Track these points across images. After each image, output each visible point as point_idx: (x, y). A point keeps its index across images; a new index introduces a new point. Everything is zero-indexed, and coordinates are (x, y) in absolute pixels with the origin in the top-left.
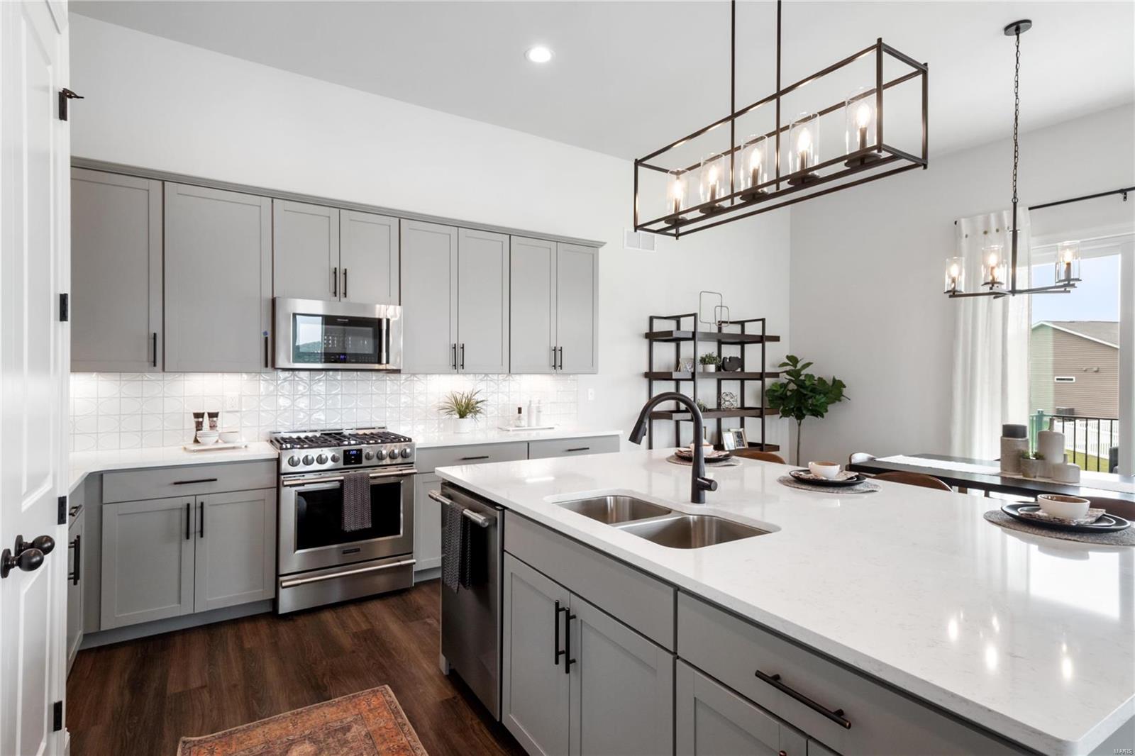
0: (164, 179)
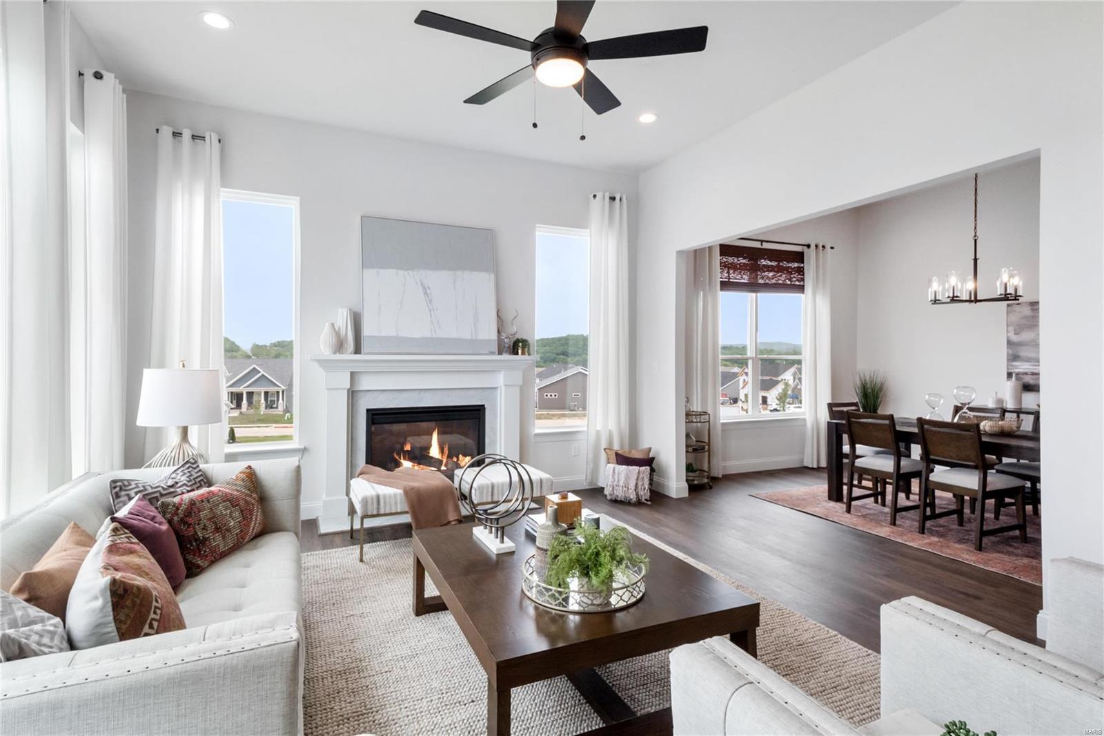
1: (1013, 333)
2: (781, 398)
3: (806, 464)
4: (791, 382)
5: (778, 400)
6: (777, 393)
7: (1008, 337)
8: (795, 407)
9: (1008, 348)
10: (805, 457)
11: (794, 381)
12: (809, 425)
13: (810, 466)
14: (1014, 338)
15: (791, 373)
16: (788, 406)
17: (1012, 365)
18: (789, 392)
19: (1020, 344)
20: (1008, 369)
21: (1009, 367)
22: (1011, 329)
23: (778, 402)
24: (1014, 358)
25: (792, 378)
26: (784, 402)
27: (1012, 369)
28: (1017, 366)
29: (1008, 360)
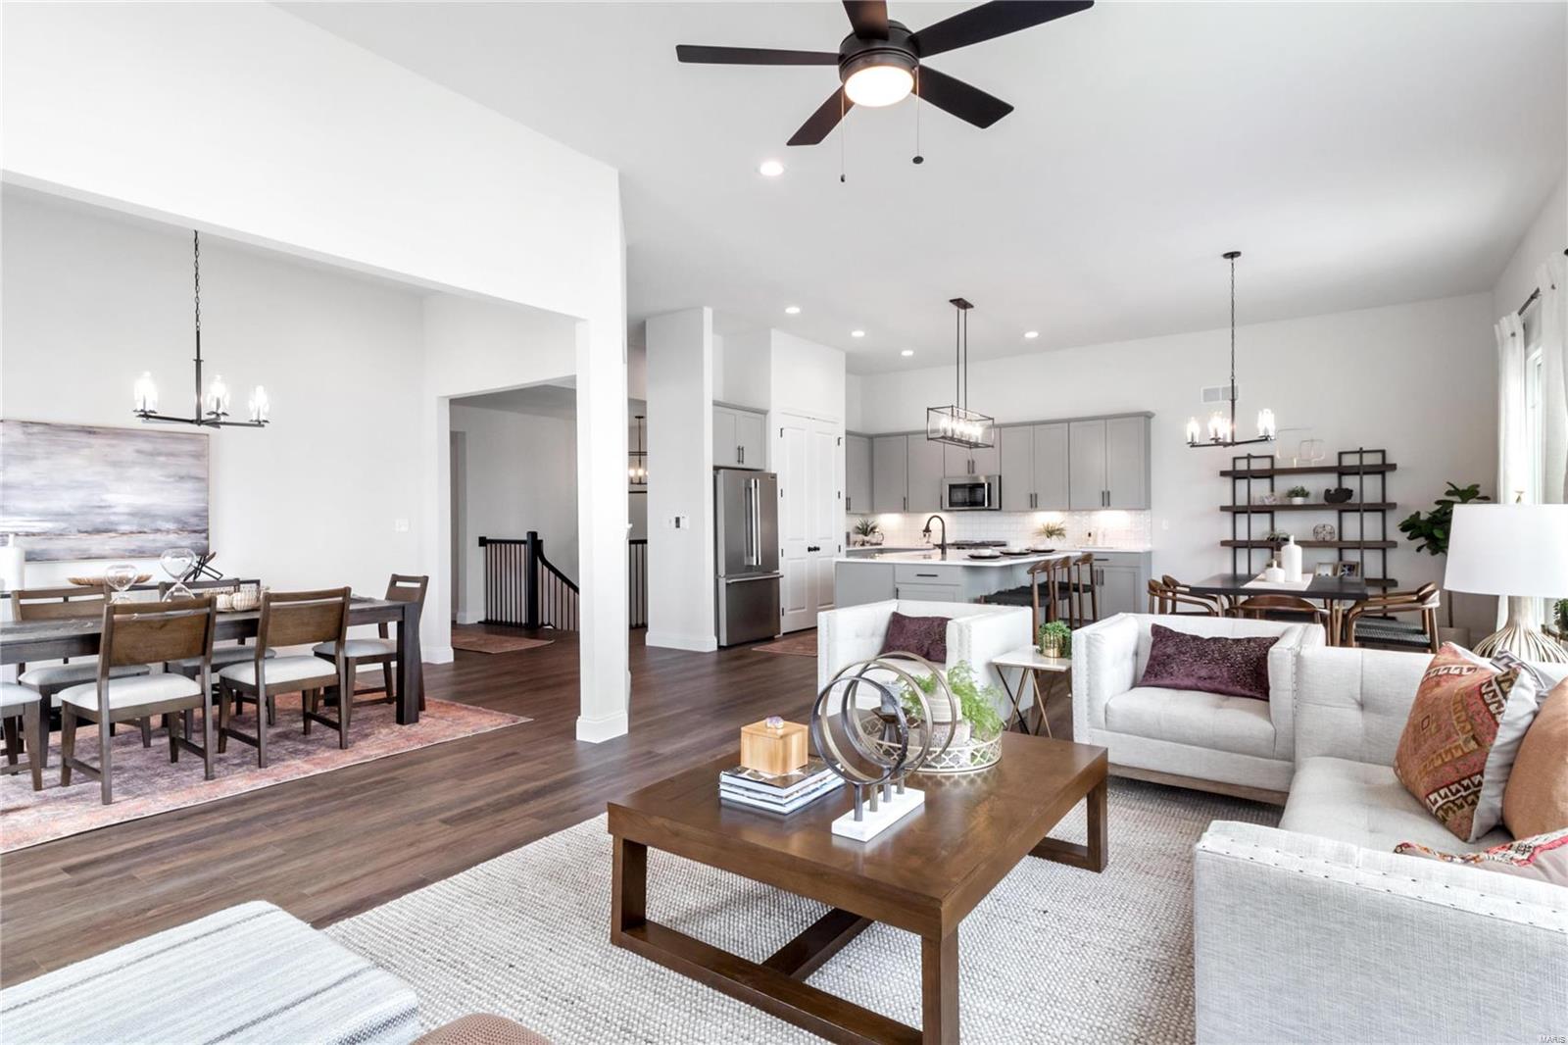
0: (907, 434)
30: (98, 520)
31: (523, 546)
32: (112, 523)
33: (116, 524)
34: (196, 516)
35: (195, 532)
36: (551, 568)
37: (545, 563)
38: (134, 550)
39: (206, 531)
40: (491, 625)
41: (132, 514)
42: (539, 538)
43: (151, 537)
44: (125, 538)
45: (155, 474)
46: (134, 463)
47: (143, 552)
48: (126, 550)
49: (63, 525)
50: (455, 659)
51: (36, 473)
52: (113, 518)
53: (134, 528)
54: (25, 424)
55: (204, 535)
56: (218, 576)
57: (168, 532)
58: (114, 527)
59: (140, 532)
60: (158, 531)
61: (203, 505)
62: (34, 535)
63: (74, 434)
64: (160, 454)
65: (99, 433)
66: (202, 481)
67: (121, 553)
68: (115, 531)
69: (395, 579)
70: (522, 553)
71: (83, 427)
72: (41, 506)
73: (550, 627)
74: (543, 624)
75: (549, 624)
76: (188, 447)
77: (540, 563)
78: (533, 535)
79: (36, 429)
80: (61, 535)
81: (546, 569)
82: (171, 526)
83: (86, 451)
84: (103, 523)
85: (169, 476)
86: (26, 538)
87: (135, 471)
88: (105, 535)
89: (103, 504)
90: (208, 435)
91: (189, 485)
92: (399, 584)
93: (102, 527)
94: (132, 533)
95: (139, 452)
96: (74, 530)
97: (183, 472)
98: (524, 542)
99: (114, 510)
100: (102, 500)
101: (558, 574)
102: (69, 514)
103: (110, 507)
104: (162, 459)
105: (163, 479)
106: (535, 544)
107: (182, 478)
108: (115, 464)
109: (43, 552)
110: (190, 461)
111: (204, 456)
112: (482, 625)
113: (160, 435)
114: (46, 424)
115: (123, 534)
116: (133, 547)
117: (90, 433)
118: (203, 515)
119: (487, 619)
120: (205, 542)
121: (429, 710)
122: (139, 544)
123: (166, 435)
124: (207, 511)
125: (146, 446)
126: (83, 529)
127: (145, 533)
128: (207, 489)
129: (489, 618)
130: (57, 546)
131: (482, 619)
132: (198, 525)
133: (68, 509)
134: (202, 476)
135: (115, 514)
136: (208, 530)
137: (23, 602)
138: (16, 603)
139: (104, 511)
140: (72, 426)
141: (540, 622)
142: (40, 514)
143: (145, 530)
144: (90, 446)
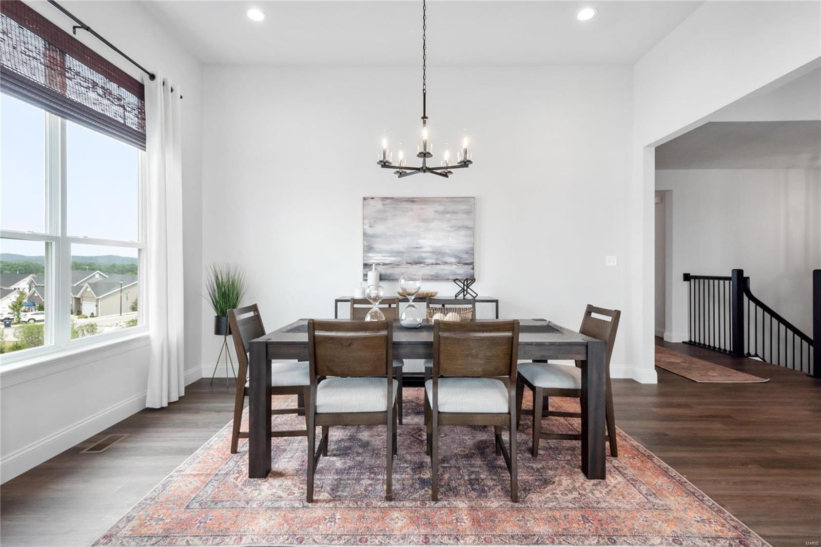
1: (368, 225)
2: (15, 306)
3: (148, 405)
4: (27, 291)
5: (12, 309)
6: (11, 302)
7: (364, 230)
8: (32, 315)
9: (364, 240)
10: (148, 394)
11: (30, 290)
12: (156, 347)
13: (158, 407)
14: (370, 231)
15: (26, 282)
16: (23, 314)
17: (368, 257)
18: (25, 301)
19: (374, 236)
20: (364, 260)
21: (365, 258)
22: (366, 221)
23: (11, 311)
24: (368, 249)
25: (28, 286)
26: (18, 311)
27: (367, 260)
28: (371, 257)
29: (364, 252)
30: (415, 256)
31: (727, 282)
32: (423, 258)
33: (424, 259)
34: (467, 253)
35: (466, 264)
36: (758, 303)
37: (751, 298)
38: (433, 275)
39: (472, 263)
40: (695, 348)
41: (433, 252)
42: (745, 275)
43: (442, 267)
44: (429, 267)
45: (445, 225)
46: (434, 219)
47: (438, 277)
48: (429, 275)
49: (399, 259)
50: (659, 381)
51: (388, 228)
52: (424, 255)
53: (433, 261)
54: (384, 199)
55: (471, 266)
56: (475, 295)
57: (451, 264)
58: (424, 261)
59: (437, 264)
60: (446, 263)
61: (471, 246)
62: (386, 264)
63: (404, 203)
64: (447, 213)
65: (417, 201)
66: (471, 230)
67: (427, 277)
68: (424, 263)
69: (590, 309)
70: (727, 288)
71: (409, 198)
72: (389, 247)
73: (757, 359)
74: (749, 354)
75: (756, 355)
76: (462, 207)
77: (746, 299)
78: (740, 272)
79: (388, 201)
80: (398, 265)
81: (752, 305)
82: (453, 260)
83: (410, 213)
84: (418, 258)
85: (452, 227)
86: (383, 266)
87: (434, 224)
88: (419, 266)
89: (418, 246)
90: (474, 198)
91: (463, 232)
92: (594, 315)
93: (417, 261)
94: (432, 264)
95: (436, 212)
96: (404, 262)
97: (460, 224)
98: (729, 279)
99: (424, 250)
100: (418, 244)
101: (765, 308)
102: (402, 252)
103: (421, 247)
104: (448, 216)
105: (449, 229)
106: (740, 281)
107: (459, 228)
108: (425, 221)
109: (391, 275)
110: (464, 216)
111: (472, 212)
112: (687, 346)
113: (448, 200)
114: (392, 198)
115: (428, 265)
116: (433, 273)
117: (412, 201)
118: (471, 252)
119: (691, 341)
120: (472, 271)
121: (623, 459)
122: (435, 271)
123: (451, 200)
124: (473, 250)
125: (440, 208)
126: (409, 262)
127: (439, 264)
128: (473, 235)
129: (693, 340)
130: (396, 271)
131: (687, 339)
132: (467, 260)
133: (402, 250)
134: (470, 226)
135: (423, 252)
136: (473, 263)
137: (356, 306)
138: (352, 306)
139: (418, 250)
140: (404, 198)
141: (746, 352)
142: (389, 252)
143: (440, 262)
144: (412, 210)
